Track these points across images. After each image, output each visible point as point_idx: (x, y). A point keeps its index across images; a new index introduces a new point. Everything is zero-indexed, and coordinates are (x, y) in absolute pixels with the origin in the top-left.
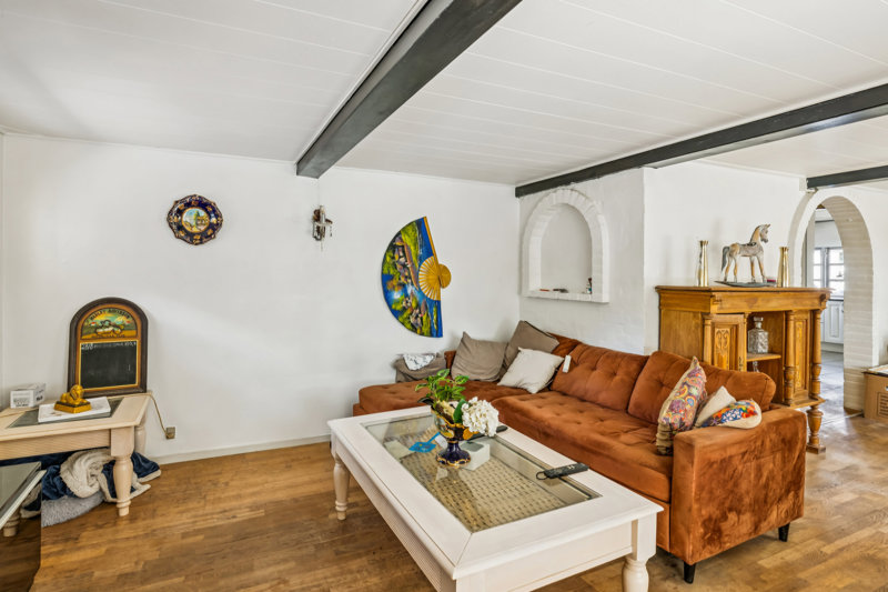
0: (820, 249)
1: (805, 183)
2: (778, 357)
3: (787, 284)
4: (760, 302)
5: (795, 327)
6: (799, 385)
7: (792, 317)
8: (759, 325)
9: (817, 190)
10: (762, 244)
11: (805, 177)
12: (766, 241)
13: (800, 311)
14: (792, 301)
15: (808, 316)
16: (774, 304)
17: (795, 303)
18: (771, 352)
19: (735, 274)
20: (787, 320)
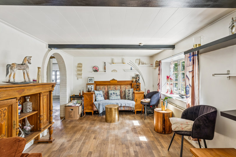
0: (54, 71)
1: (48, 46)
2: (37, 112)
3: (40, 82)
4: (26, 91)
5: (43, 99)
6: (45, 120)
7: (42, 95)
8: (28, 100)
9: (51, 49)
10: (29, 64)
11: (47, 44)
12: (30, 63)
13: (45, 92)
14: (41, 88)
15: (48, 93)
16: (34, 91)
17: (43, 89)
18: (34, 110)
19: (14, 78)
20: (40, 97)
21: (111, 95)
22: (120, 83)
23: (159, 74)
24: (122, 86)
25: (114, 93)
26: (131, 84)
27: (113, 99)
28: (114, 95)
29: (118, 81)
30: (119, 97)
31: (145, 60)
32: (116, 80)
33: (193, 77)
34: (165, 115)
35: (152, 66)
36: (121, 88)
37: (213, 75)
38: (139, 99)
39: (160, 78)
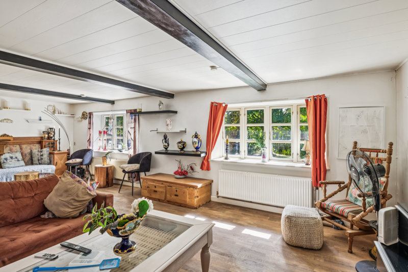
21: (5, 161)
22: (20, 141)
23: (90, 128)
24: (24, 146)
25: (12, 158)
26: (40, 142)
27: (12, 166)
28: (13, 160)
29: (14, 138)
30: (22, 163)
31: (63, 108)
32: (10, 135)
33: (135, 132)
34: (109, 168)
35: (73, 117)
36: (21, 149)
37: (151, 131)
38: (61, 160)
39: (91, 133)
